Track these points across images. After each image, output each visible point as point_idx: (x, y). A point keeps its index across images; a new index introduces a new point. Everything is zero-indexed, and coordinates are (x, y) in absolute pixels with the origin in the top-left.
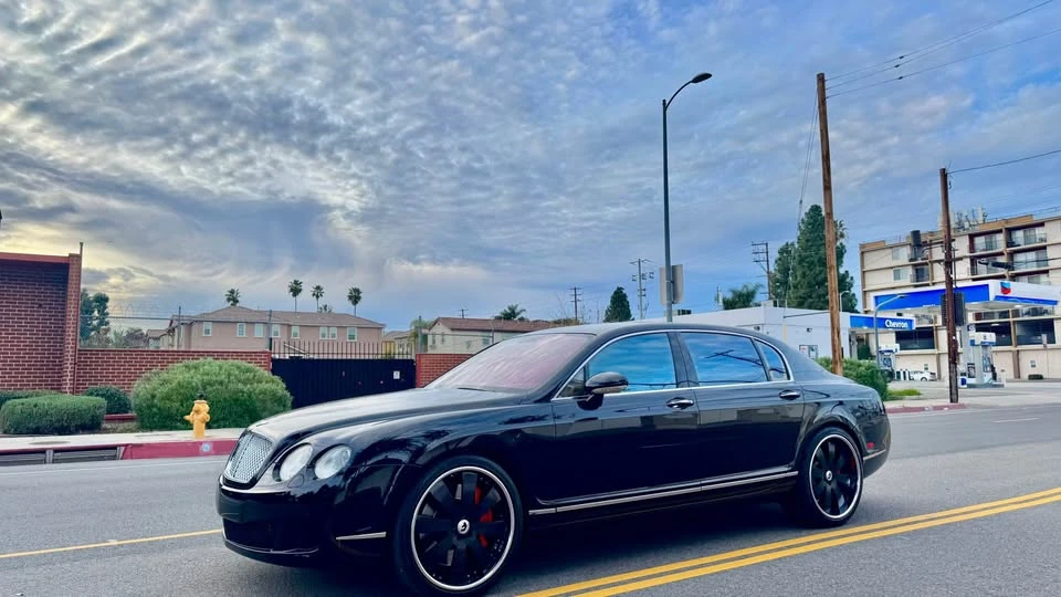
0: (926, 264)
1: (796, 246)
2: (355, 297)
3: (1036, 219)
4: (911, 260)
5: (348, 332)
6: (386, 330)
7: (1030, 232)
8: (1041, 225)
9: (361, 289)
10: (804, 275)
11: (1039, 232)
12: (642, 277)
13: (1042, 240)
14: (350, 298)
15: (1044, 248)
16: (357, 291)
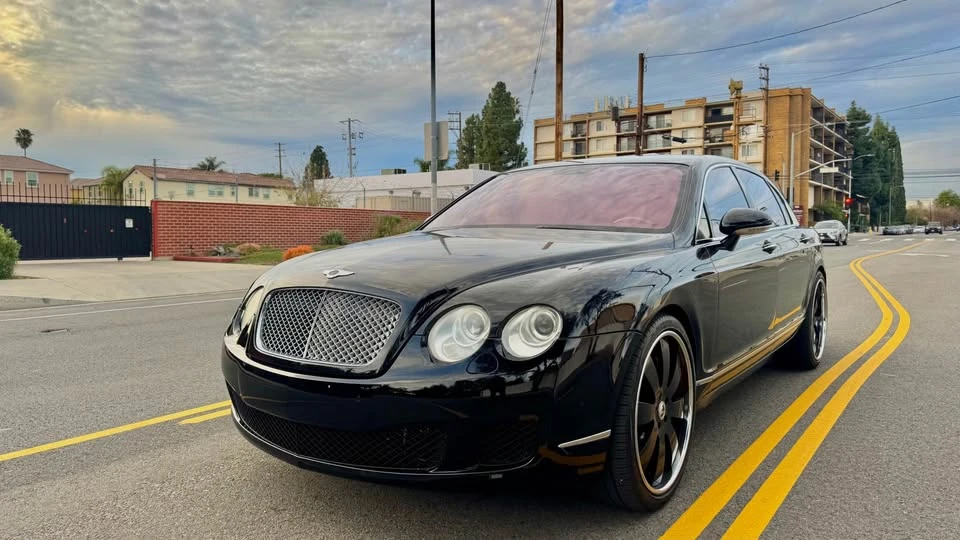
0: (584, 140)
1: (481, 117)
2: (24, 138)
3: (667, 107)
4: (573, 136)
5: (28, 177)
6: (72, 177)
7: (661, 118)
8: (669, 112)
9: (31, 131)
10: (489, 144)
11: (667, 117)
12: (352, 136)
13: (669, 125)
14: (18, 140)
15: (669, 131)
16: (26, 132)
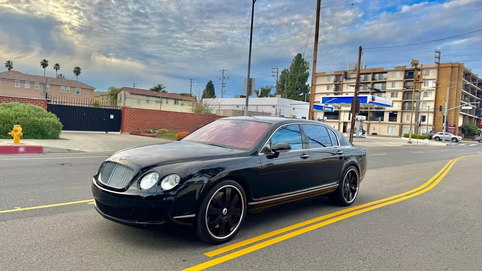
0: (340, 84)
1: (289, 70)
2: (77, 71)
3: (385, 70)
4: (335, 82)
5: (76, 90)
6: (95, 91)
7: (382, 75)
8: (386, 72)
10: (291, 84)
11: (385, 75)
12: (224, 78)
13: (385, 79)
14: (75, 72)
15: (386, 82)
16: (78, 68)
